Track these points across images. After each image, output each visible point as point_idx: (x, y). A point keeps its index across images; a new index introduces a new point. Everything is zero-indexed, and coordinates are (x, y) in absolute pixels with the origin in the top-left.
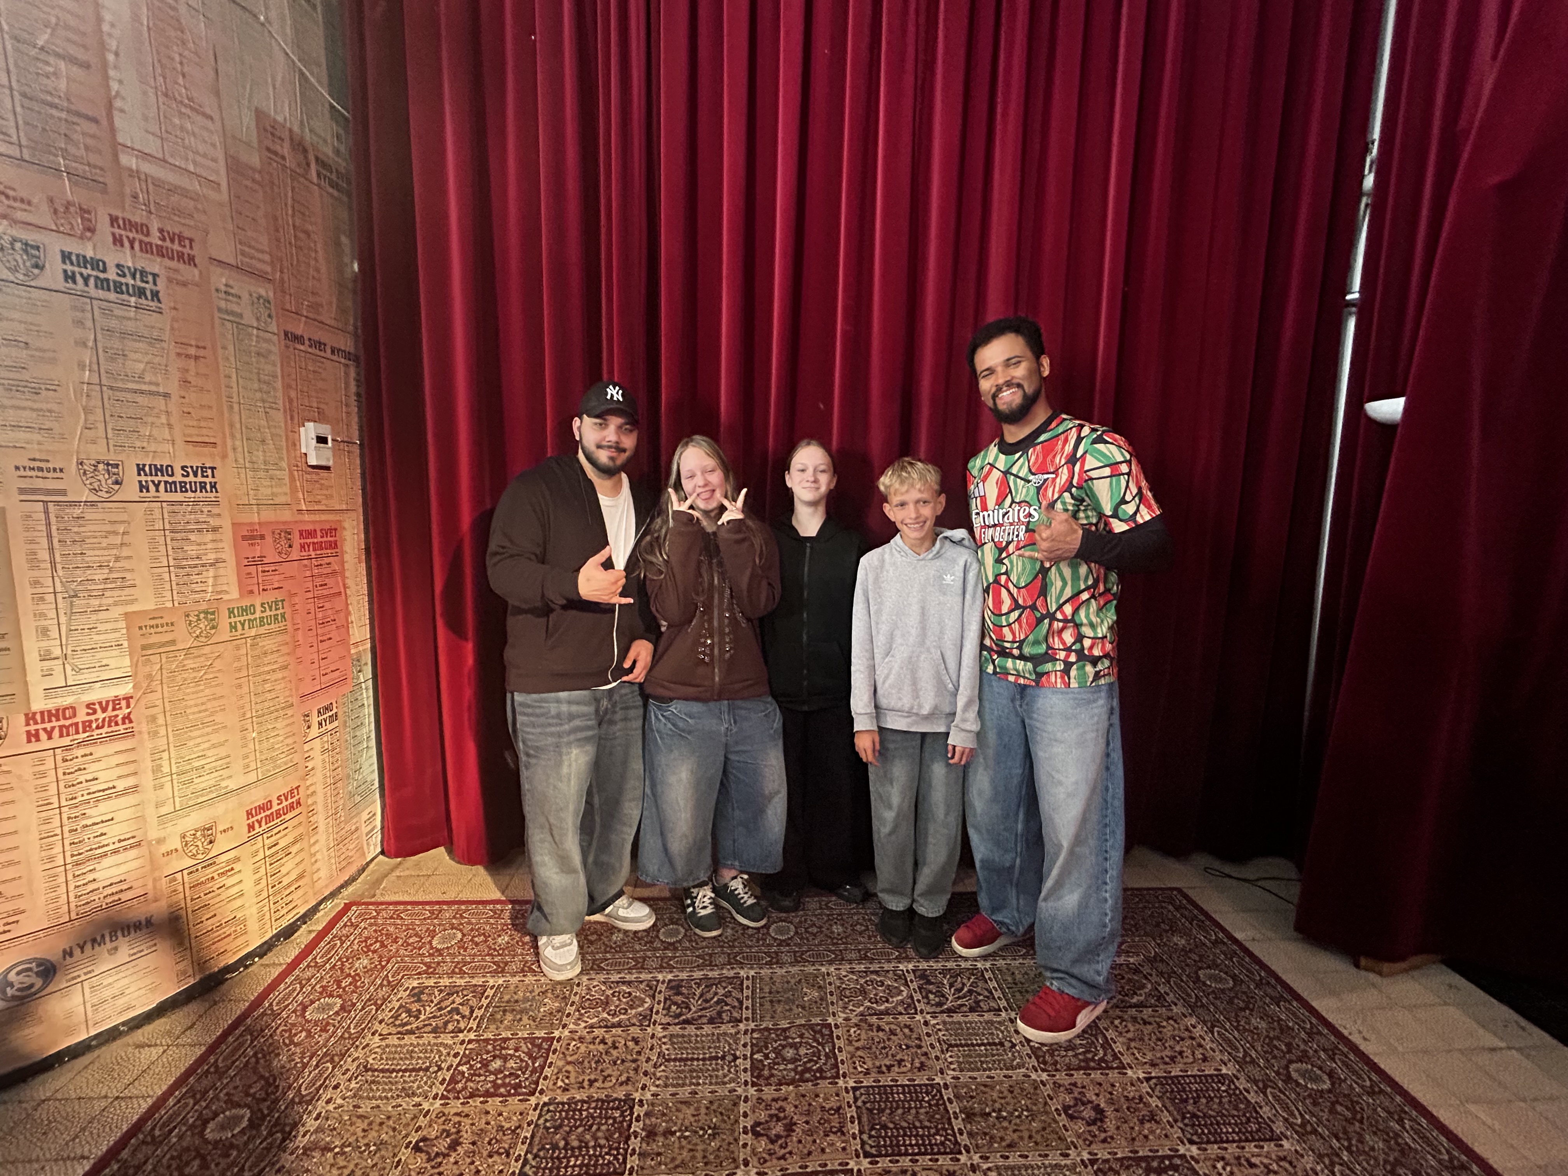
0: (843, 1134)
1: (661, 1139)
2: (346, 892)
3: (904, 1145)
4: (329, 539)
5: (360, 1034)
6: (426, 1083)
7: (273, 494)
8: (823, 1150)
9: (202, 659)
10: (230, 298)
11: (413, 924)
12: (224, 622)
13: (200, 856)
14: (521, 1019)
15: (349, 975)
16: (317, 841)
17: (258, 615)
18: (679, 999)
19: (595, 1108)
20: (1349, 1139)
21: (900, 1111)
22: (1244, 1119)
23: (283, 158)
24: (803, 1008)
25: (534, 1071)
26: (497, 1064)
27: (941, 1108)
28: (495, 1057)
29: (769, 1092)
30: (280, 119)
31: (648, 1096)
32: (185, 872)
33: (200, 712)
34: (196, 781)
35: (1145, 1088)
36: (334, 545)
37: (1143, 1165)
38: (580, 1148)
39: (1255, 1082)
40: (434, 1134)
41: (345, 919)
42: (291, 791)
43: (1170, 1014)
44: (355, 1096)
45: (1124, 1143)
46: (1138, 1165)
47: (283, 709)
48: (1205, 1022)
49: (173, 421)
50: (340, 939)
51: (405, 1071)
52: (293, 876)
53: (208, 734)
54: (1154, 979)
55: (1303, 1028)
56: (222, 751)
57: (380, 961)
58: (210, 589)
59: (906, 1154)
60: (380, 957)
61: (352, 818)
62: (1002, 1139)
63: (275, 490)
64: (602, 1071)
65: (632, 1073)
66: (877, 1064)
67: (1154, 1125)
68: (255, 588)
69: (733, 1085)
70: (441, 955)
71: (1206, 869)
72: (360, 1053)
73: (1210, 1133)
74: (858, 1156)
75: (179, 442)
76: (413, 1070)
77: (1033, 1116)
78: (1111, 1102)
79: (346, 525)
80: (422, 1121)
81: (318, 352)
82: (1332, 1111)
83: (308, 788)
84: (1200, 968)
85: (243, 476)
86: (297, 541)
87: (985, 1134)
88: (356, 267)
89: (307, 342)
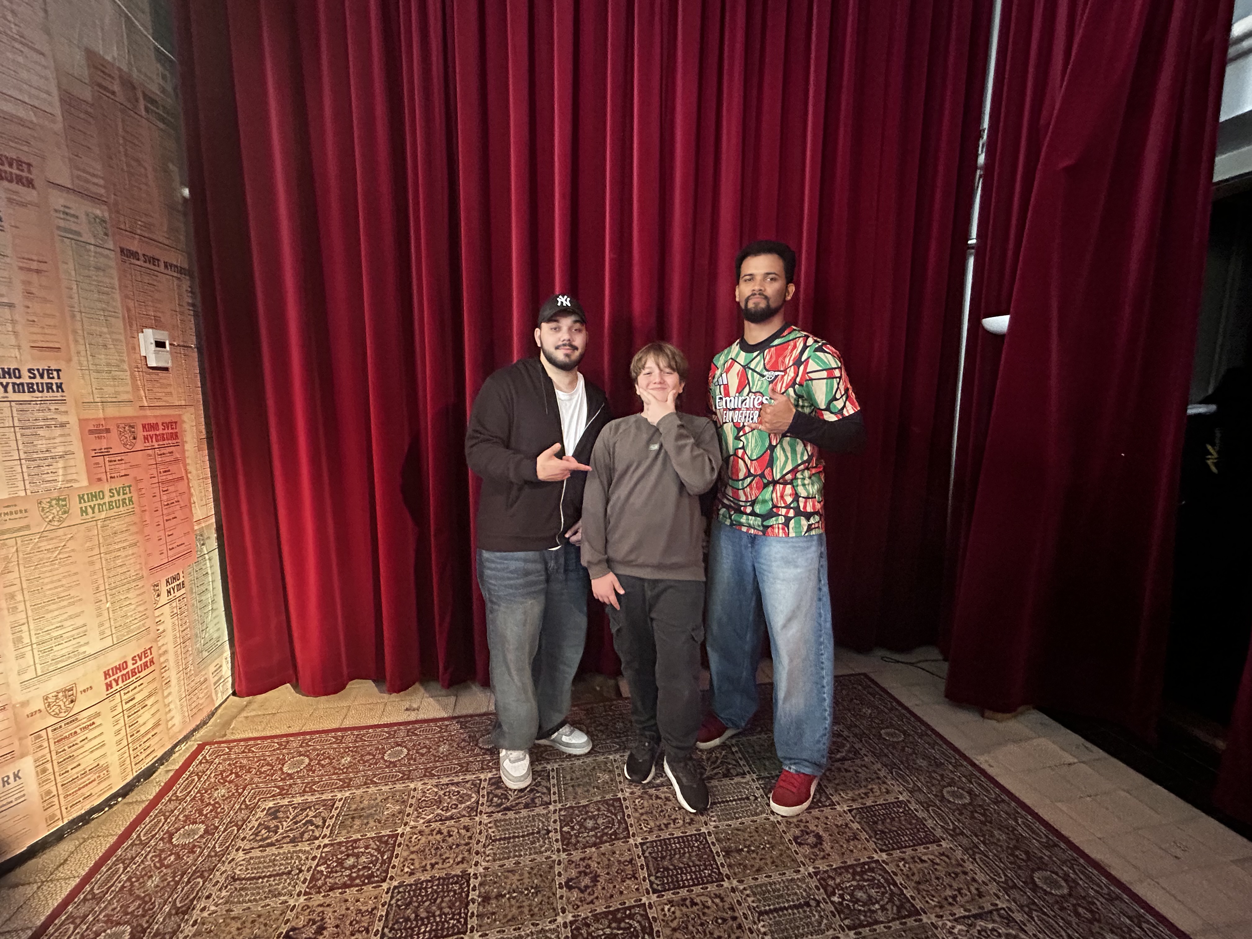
0: (637, 879)
1: (494, 902)
2: (198, 735)
3: (682, 880)
4: (170, 431)
5: (226, 852)
6: (289, 884)
7: (117, 393)
8: (621, 893)
9: (54, 541)
10: (68, 218)
11: (263, 755)
12: (75, 506)
13: (63, 715)
14: (368, 823)
15: (209, 804)
16: (170, 694)
17: (107, 499)
18: (499, 792)
19: (438, 885)
20: (984, 836)
21: (677, 856)
22: (915, 830)
23: (113, 93)
24: (598, 788)
25: (383, 862)
26: (351, 861)
27: (707, 850)
28: (348, 856)
29: (577, 855)
30: (109, 58)
31: (481, 870)
32: (49, 730)
33: (56, 588)
34: (55, 649)
35: (849, 817)
36: (175, 436)
37: (851, 871)
38: (428, 918)
39: (921, 803)
40: (301, 924)
41: (200, 757)
42: (145, 652)
43: (863, 763)
44: (226, 903)
45: (837, 857)
46: (848, 872)
47: (134, 581)
48: (886, 766)
49: (19, 328)
50: (197, 775)
51: (270, 876)
52: (149, 725)
53: (64, 607)
54: (851, 739)
55: (951, 763)
56: (79, 622)
57: (237, 790)
58: (60, 478)
59: (684, 887)
60: (236, 785)
61: (200, 671)
62: (752, 866)
63: (117, 389)
64: (441, 855)
65: (466, 854)
66: (658, 824)
67: (856, 842)
68: (104, 477)
69: (549, 853)
70: (292, 778)
71: (882, 658)
72: (227, 867)
73: (894, 843)
74: (648, 893)
75: (25, 345)
76: (278, 875)
77: (773, 847)
78: (826, 830)
79: (185, 418)
80: (289, 915)
81: (152, 267)
82: (973, 817)
83: (160, 648)
84: (882, 729)
85: (87, 377)
86: (140, 434)
87: (740, 864)
88: (186, 192)
89: (142, 258)
